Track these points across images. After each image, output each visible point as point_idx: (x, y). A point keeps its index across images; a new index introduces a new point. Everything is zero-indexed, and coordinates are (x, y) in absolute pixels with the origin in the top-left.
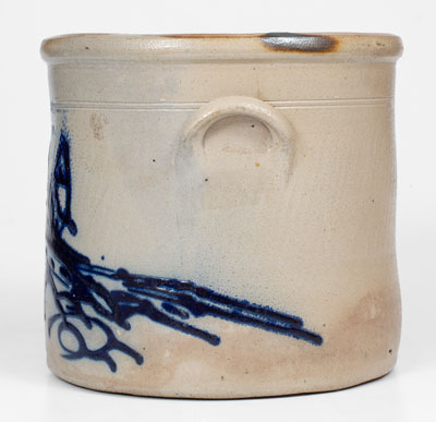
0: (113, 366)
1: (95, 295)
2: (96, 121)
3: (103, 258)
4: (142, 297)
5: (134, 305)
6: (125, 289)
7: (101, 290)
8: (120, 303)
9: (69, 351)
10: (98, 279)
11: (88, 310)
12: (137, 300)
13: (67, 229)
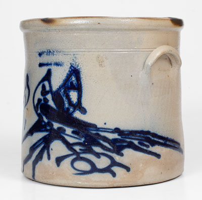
0: (114, 175)
1: (101, 142)
2: (100, 58)
3: (105, 124)
4: (128, 140)
5: (124, 144)
6: (119, 137)
7: (105, 139)
8: (117, 144)
9: (82, 171)
10: (102, 134)
11: (97, 149)
12: (126, 142)
13: (78, 111)
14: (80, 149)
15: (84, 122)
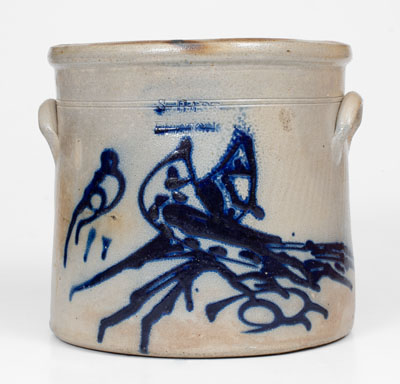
0: (308, 326)
1: (290, 268)
2: (285, 116)
3: (293, 234)
4: (324, 261)
5: (321, 269)
6: (313, 257)
7: (295, 262)
8: (312, 270)
9: (253, 324)
10: (291, 253)
11: (284, 282)
12: (321, 264)
13: (250, 215)
14: (256, 285)
15: (262, 234)
